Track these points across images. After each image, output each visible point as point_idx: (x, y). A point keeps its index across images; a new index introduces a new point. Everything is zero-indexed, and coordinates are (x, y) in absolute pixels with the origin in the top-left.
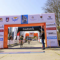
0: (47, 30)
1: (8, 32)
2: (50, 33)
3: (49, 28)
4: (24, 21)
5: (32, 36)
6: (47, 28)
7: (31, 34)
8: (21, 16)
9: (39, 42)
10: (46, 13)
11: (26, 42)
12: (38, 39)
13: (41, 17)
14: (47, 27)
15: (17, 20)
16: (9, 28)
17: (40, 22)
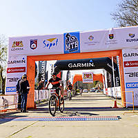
2: (132, 75)
3: (129, 62)
5: (90, 81)
6: (125, 63)
7: (88, 75)
8: (64, 34)
9: (106, 95)
10: (122, 26)
11: (76, 94)
12: (104, 89)
13: (111, 36)
15: (54, 44)
16: (37, 63)
17: (107, 48)
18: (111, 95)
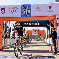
0: (58, 26)
1: (4, 28)
4: (26, 12)
5: (37, 34)
7: (35, 31)
8: (22, 5)
9: (46, 43)
12: (45, 39)
13: (50, 7)
14: (58, 21)
16: (5, 22)
18: (49, 43)
